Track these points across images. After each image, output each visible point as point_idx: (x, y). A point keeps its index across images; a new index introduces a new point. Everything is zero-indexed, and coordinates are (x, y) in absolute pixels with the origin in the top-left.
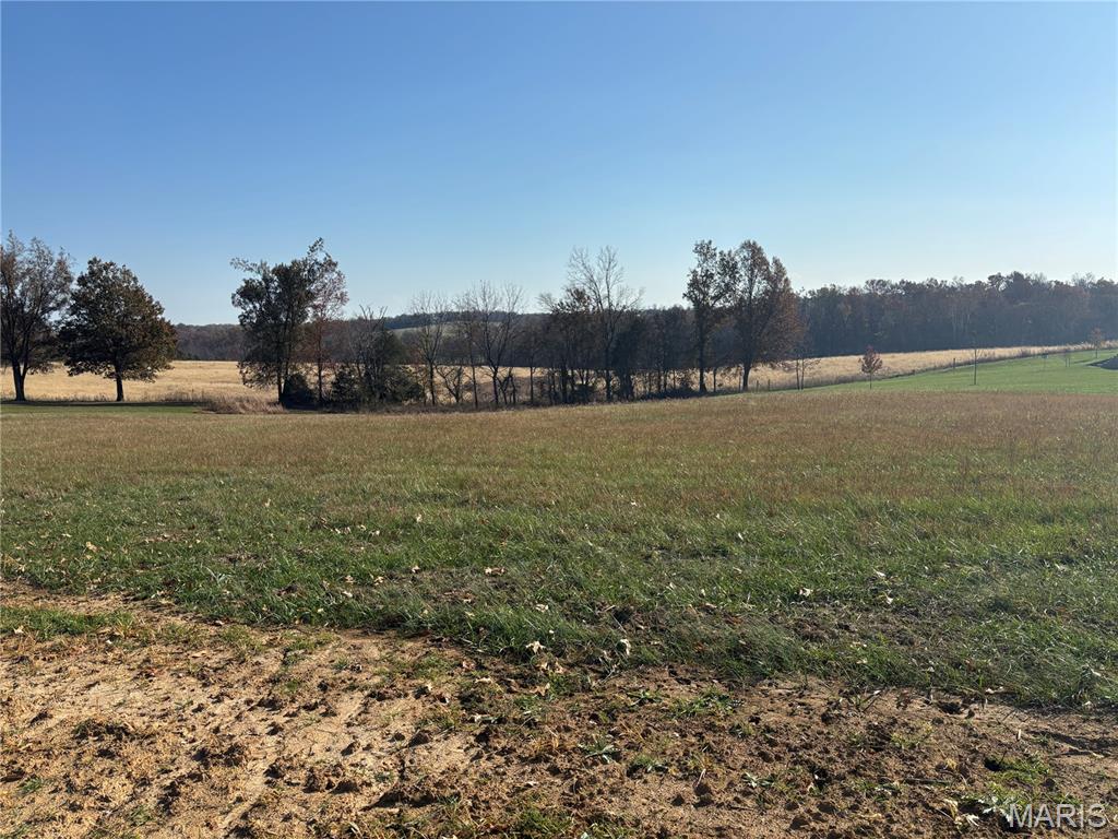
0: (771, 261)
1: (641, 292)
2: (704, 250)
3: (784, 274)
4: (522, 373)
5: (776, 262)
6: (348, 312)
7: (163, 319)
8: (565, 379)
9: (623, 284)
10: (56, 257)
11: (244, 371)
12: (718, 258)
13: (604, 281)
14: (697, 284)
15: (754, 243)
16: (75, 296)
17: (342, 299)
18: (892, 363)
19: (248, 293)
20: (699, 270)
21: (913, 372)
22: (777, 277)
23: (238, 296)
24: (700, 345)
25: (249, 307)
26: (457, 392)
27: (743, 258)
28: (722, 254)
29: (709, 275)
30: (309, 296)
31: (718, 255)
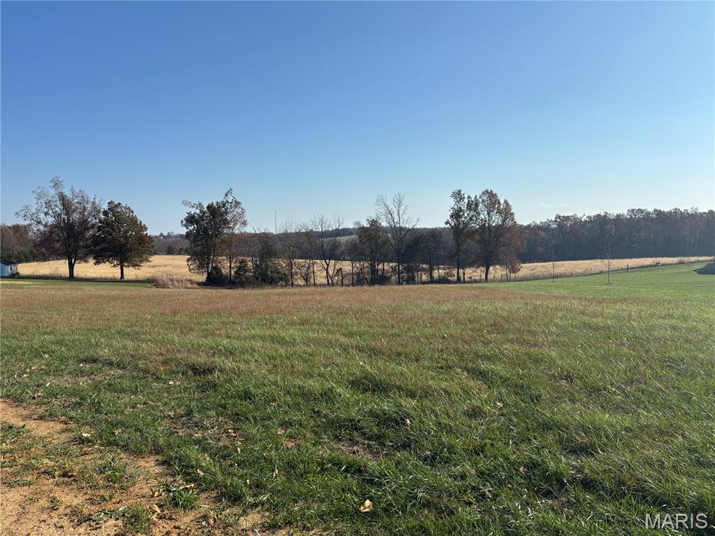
0: (502, 202)
1: (418, 220)
2: (458, 196)
3: (510, 210)
4: (347, 266)
5: (506, 202)
6: (249, 229)
7: (147, 234)
8: (374, 271)
9: (405, 217)
10: (91, 200)
11: (190, 264)
12: (466, 201)
13: (396, 213)
14: (456, 215)
15: (491, 191)
16: (101, 221)
17: (244, 223)
19: (190, 220)
20: (456, 207)
22: (507, 212)
23: (184, 222)
24: (458, 253)
25: (191, 228)
26: (306, 278)
27: (483, 201)
28: (469, 197)
29: (461, 210)
30: (226, 222)
31: (466, 197)
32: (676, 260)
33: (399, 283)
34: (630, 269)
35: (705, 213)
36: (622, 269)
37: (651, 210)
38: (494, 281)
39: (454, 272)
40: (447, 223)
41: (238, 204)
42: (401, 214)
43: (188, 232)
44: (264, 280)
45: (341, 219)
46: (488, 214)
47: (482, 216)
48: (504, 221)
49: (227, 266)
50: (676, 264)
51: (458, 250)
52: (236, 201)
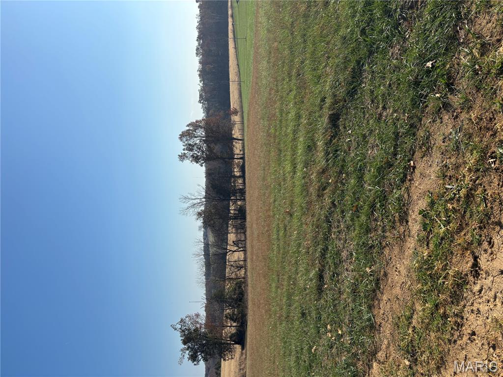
0: (188, 128)
1: (199, 185)
2: (182, 157)
3: (194, 123)
4: (232, 237)
5: (188, 126)
6: (203, 313)
8: (235, 218)
9: (196, 194)
11: (227, 359)
12: (186, 152)
13: (194, 201)
14: (196, 159)
15: (180, 135)
17: (197, 315)
18: (234, 70)
19: (193, 358)
20: (190, 159)
21: (238, 65)
22: (195, 125)
23: (195, 363)
24: (223, 159)
25: (200, 357)
26: (240, 268)
27: (187, 140)
28: (184, 150)
29: (192, 156)
30: (196, 330)
31: (184, 152)
32: (230, 20)
33: (244, 200)
34: (236, 46)
35: (200, 11)
36: (236, 52)
37: (196, 43)
38: (243, 135)
39: (236, 162)
40: (202, 166)
41: (182, 320)
42: (194, 198)
43: (203, 360)
44: (241, 300)
45: (197, 241)
46: (196, 137)
47: (198, 142)
48: (201, 127)
49: (230, 329)
50: (233, 19)
51: (222, 158)
52: (180, 322)
